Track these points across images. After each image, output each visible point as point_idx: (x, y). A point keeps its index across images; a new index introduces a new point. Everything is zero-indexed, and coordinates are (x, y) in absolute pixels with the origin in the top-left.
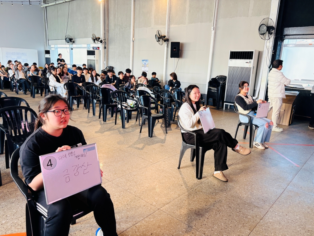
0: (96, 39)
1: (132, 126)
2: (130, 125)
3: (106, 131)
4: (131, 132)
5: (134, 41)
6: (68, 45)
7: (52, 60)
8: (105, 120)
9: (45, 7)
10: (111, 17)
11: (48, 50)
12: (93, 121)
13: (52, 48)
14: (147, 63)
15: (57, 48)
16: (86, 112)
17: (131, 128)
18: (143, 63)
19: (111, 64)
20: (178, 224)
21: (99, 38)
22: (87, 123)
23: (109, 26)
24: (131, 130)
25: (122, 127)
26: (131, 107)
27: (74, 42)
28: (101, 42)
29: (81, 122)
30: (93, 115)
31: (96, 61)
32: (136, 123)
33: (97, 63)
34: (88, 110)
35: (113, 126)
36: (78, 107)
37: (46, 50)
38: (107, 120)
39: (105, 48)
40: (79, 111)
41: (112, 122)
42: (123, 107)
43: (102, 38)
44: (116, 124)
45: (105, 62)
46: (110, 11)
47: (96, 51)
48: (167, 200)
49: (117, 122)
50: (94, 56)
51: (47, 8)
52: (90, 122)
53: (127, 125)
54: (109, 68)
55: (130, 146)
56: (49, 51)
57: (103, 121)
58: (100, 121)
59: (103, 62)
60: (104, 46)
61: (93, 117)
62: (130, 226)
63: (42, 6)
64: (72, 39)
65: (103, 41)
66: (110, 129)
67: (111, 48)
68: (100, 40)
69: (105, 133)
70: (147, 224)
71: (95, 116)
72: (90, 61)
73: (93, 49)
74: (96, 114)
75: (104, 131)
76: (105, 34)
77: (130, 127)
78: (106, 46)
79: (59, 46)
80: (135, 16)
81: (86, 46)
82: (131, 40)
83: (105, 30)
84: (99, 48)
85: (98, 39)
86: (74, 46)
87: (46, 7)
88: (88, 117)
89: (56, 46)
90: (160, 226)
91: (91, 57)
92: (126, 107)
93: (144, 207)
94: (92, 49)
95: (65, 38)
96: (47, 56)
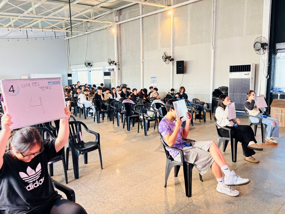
0: (111, 63)
1: (152, 134)
2: (150, 133)
3: (132, 138)
4: (153, 138)
5: (144, 62)
6: (86, 68)
7: (73, 81)
8: (129, 129)
9: (68, 40)
10: (123, 44)
11: (70, 73)
12: (119, 130)
13: (73, 71)
14: (155, 80)
15: (77, 71)
16: (111, 124)
17: (152, 135)
18: (152, 80)
19: (124, 82)
20: (214, 210)
21: (114, 62)
22: (115, 132)
23: (122, 51)
24: (153, 137)
25: (144, 135)
26: (150, 117)
27: (92, 66)
28: (116, 64)
29: (109, 132)
30: (118, 126)
31: (111, 80)
32: (155, 131)
33: (112, 82)
34: (112, 122)
35: (137, 134)
36: (103, 119)
37: (69, 73)
38: (130, 130)
39: (119, 69)
40: (104, 123)
41: (135, 131)
42: (145, 118)
43: (116, 61)
44: (138, 132)
45: (119, 81)
46: (122, 39)
47: (112, 73)
48: (200, 192)
49: (139, 130)
50: (109, 76)
51: (69, 40)
52: (117, 132)
53: (148, 133)
54: (123, 85)
55: (156, 150)
56: (71, 74)
57: (128, 130)
58: (125, 131)
59: (118, 81)
60: (118, 68)
61: (118, 127)
62: (176, 212)
63: (65, 39)
64: (90, 64)
65: (117, 64)
66: (135, 137)
67: (124, 69)
68: (114, 63)
69: (132, 140)
70: (189, 210)
71: (120, 126)
72: (106, 80)
73: (109, 71)
74: (120, 125)
75: (130, 138)
76: (118, 58)
77: (150, 134)
78: (120, 67)
79: (78, 70)
80: (144, 42)
81: (102, 68)
82: (141, 61)
83: (118, 54)
84: (113, 69)
85: (113, 62)
86: (92, 68)
87: (68, 39)
88: (114, 127)
89: (76, 70)
90: (200, 211)
91: (107, 77)
92: (147, 118)
93: (183, 197)
94: (107, 71)
95: (84, 63)
96: (70, 78)
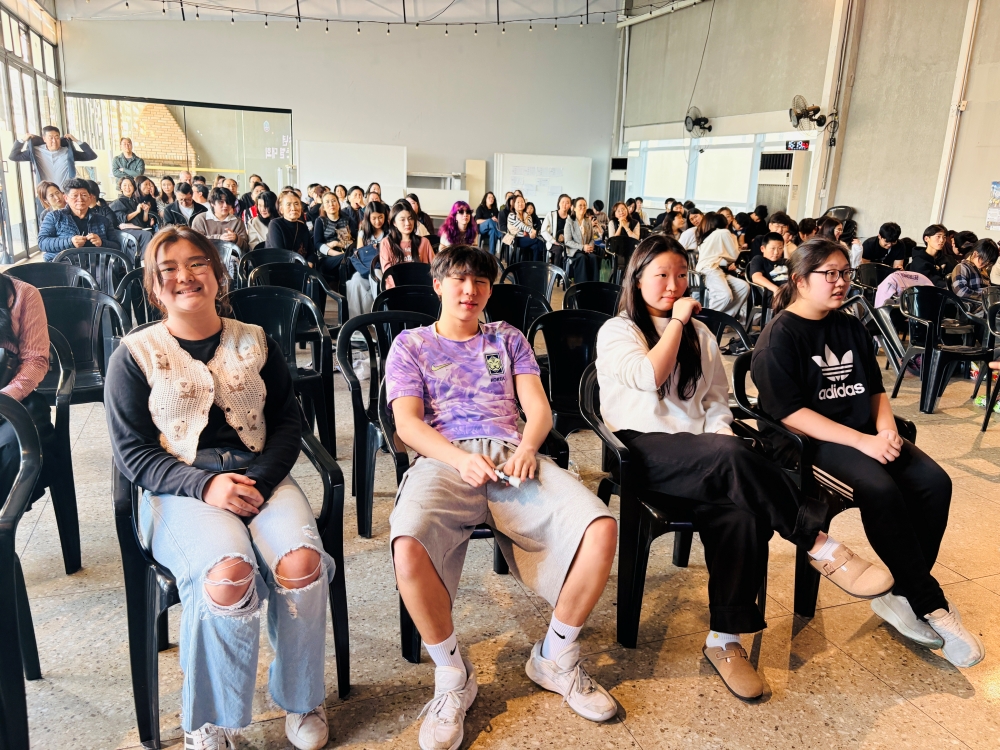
0: (805, 114)
5: (966, 114)
6: (690, 139)
7: (630, 187)
9: (627, 28)
10: (873, 32)
11: (620, 156)
13: (631, 150)
15: (646, 150)
18: (995, 194)
19: (843, 200)
21: (817, 110)
23: (860, 63)
27: (710, 129)
28: (821, 122)
31: (790, 188)
33: (793, 197)
37: (615, 156)
39: (832, 142)
43: (826, 108)
45: (826, 194)
47: (797, 156)
50: (785, 172)
51: (633, 28)
54: (836, 212)
56: (626, 160)
59: (818, 193)
60: (828, 136)
63: (619, 25)
64: (706, 120)
65: (829, 120)
67: (857, 142)
68: (817, 117)
72: (767, 188)
73: (787, 148)
76: (838, 93)
78: (836, 136)
79: (653, 144)
80: (983, 18)
81: (750, 139)
82: (954, 107)
83: (840, 78)
84: (806, 143)
85: (812, 113)
86: (705, 140)
87: (630, 26)
89: (644, 144)
91: (777, 176)
94: (781, 150)
95: (684, 119)
96: (618, 175)
